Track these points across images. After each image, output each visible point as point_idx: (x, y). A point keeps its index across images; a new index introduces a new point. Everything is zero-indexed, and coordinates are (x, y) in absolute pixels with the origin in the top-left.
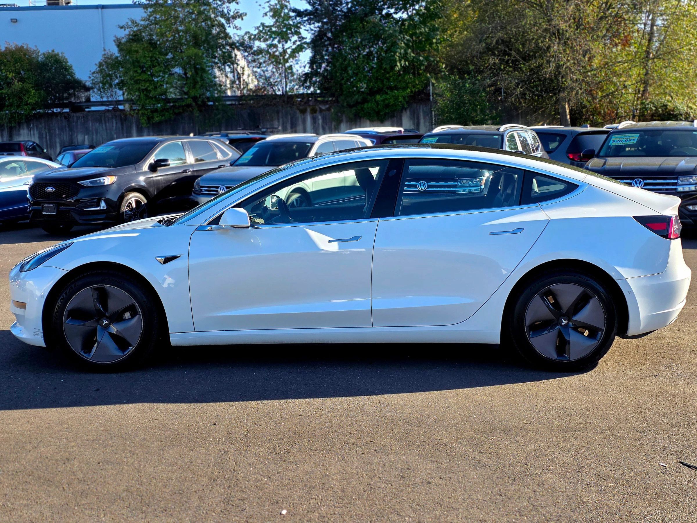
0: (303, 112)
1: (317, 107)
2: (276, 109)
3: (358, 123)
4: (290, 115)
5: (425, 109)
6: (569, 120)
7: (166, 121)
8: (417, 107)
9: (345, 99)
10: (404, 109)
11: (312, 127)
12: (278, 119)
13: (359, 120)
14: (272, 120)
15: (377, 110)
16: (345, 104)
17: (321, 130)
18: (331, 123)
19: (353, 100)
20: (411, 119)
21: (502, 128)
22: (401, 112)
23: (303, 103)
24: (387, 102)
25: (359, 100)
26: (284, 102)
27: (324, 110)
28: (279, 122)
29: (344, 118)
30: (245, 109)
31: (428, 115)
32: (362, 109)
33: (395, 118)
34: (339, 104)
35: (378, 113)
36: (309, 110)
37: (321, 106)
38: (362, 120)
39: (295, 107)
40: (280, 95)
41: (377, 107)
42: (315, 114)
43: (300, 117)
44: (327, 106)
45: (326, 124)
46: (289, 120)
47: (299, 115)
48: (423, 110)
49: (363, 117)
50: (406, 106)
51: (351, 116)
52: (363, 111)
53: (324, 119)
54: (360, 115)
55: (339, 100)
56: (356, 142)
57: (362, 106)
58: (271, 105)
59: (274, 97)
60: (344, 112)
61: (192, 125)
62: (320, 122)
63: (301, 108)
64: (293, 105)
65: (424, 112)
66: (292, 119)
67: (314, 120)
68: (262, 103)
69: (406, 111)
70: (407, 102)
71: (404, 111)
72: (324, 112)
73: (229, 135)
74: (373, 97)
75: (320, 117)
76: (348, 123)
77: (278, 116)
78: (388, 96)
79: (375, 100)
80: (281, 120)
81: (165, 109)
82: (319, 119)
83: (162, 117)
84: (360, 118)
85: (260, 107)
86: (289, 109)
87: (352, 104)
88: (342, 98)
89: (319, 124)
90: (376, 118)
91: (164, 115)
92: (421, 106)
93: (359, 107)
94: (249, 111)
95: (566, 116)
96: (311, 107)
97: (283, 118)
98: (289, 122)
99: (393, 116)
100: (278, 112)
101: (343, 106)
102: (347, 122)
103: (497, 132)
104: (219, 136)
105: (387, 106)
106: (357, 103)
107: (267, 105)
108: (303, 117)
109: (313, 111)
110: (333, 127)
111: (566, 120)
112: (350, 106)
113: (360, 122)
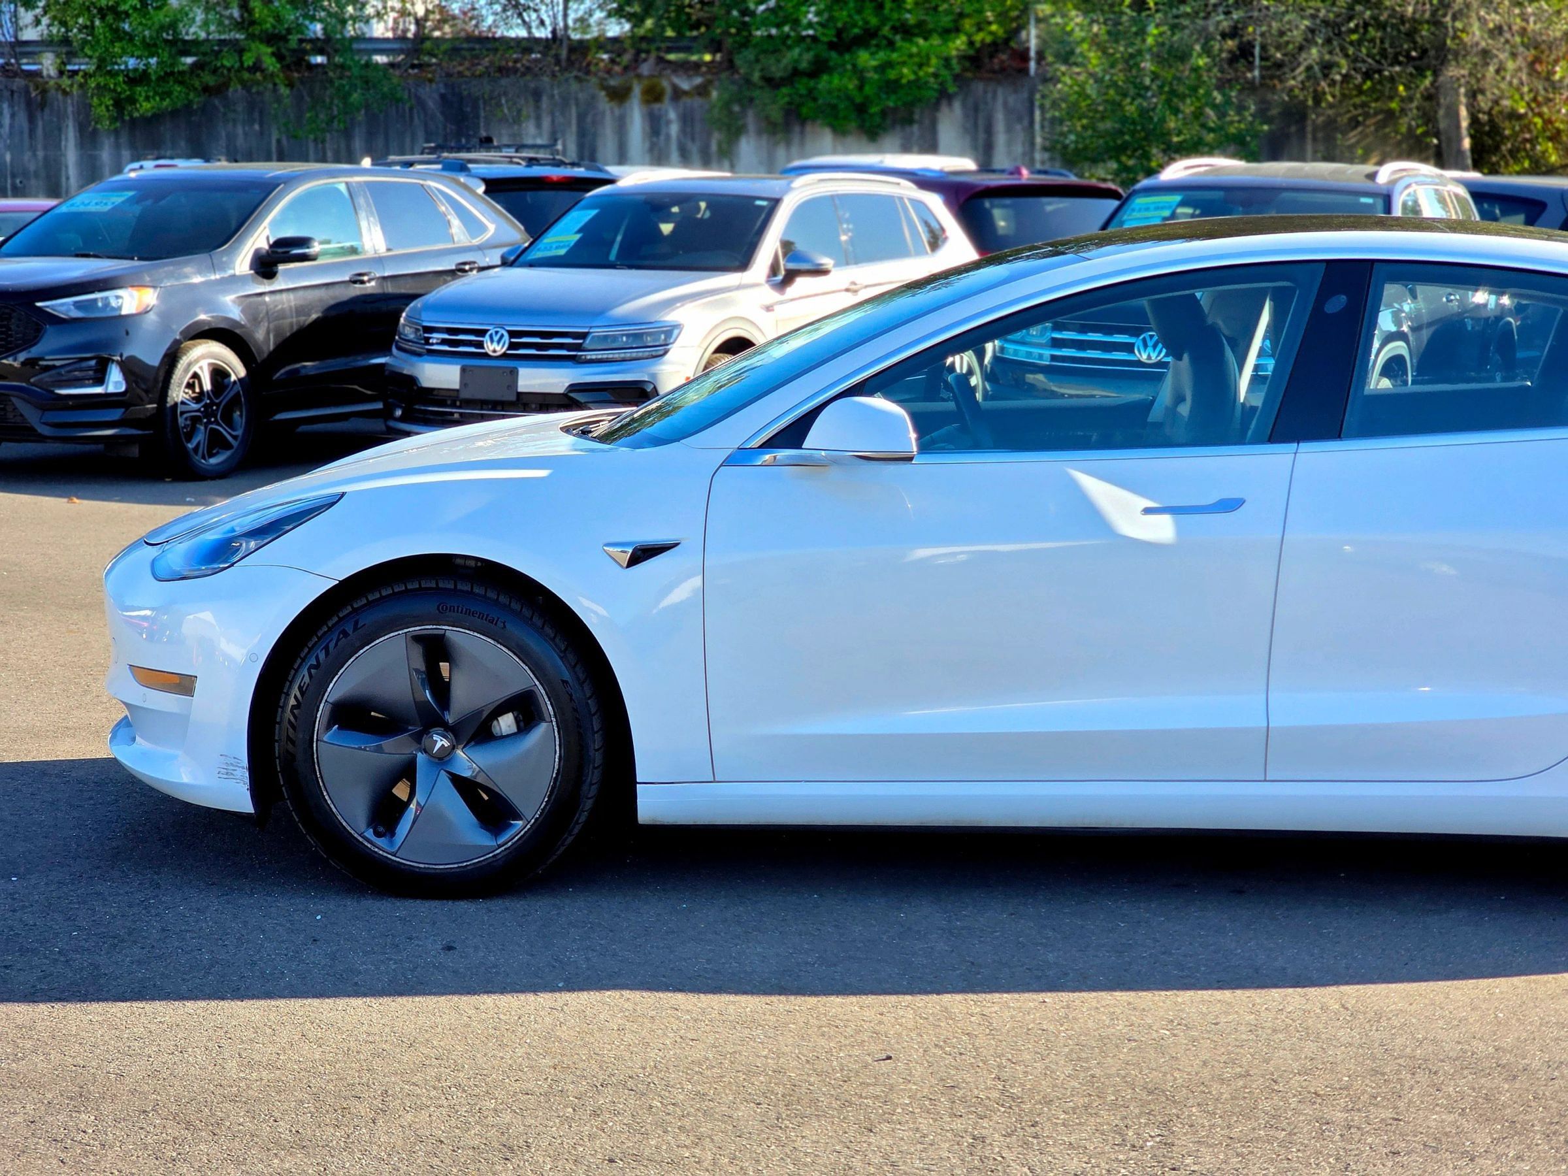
0: (619, 95)
1: (665, 84)
2: (532, 85)
3: (796, 139)
4: (577, 105)
5: (1011, 100)
6: (1468, 154)
7: (174, 113)
8: (985, 92)
9: (757, 61)
10: (944, 96)
11: (647, 145)
12: (538, 119)
13: (797, 129)
14: (517, 120)
15: (858, 100)
16: (756, 76)
17: (675, 155)
18: (709, 135)
19: (785, 61)
20: (966, 130)
21: (1385, 173)
22: (936, 106)
23: (617, 69)
24: (892, 74)
25: (804, 65)
26: (558, 62)
27: (685, 93)
28: (539, 126)
29: (751, 119)
31: (1020, 119)
32: (811, 95)
33: (915, 128)
34: (736, 76)
35: (861, 109)
36: (637, 90)
37: (677, 80)
38: (808, 128)
39: (594, 80)
40: (547, 39)
41: (861, 88)
42: (656, 106)
43: (608, 113)
44: (698, 80)
45: (693, 139)
46: (574, 122)
47: (604, 104)
48: (1005, 104)
49: (814, 120)
50: (952, 89)
51: (776, 114)
52: (815, 99)
53: (686, 120)
54: (804, 110)
55: (738, 61)
57: (812, 83)
58: (516, 71)
59: (524, 44)
60: (751, 100)
61: (257, 127)
62: (674, 129)
63: (613, 82)
64: (588, 72)
65: (1008, 111)
66: (581, 118)
67: (655, 126)
68: (486, 61)
69: (950, 104)
70: (957, 78)
71: (944, 109)
72: (687, 100)
73: (470, 166)
74: (847, 57)
75: (672, 115)
76: (765, 137)
77: (537, 107)
78: (895, 56)
79: (854, 66)
80: (546, 123)
81: (172, 73)
82: (668, 122)
83: (162, 99)
84: (803, 121)
85: (480, 76)
86: (574, 86)
87: (779, 75)
88: (749, 54)
89: (668, 137)
90: (853, 124)
91: (168, 94)
92: (1000, 91)
93: (802, 86)
94: (443, 91)
95: (1460, 140)
96: (646, 82)
97: (552, 114)
98: (574, 128)
99: (908, 121)
100: (537, 95)
101: (748, 82)
102: (759, 133)
104: (439, 166)
105: (892, 86)
106: (796, 73)
107: (503, 71)
108: (617, 112)
109: (653, 95)
110: (714, 147)
111: (1460, 152)
112: (771, 83)
113: (802, 133)
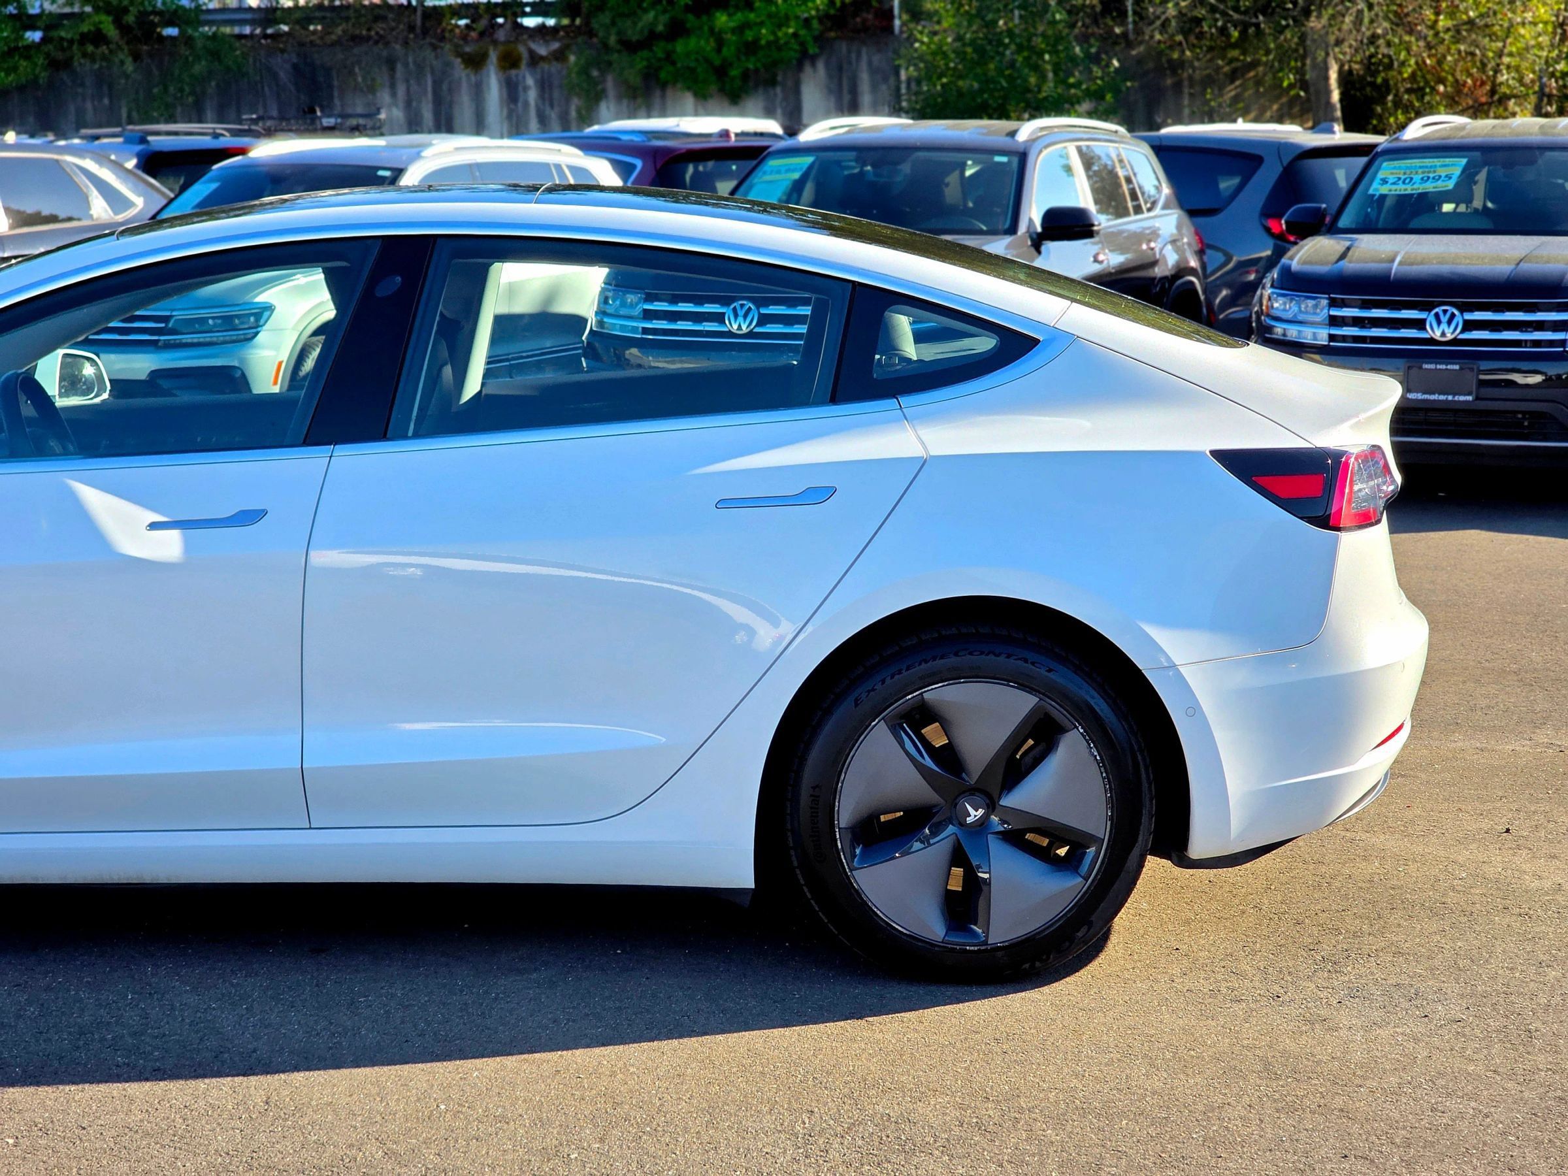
0: (475, 62)
1: (522, 49)
2: (385, 53)
3: (657, 100)
4: (433, 72)
5: (876, 59)
6: (1338, 106)
8: (849, 52)
9: (613, 23)
10: (804, 58)
11: (505, 112)
12: (393, 86)
13: (658, 93)
14: (372, 89)
15: (717, 62)
16: (612, 40)
17: (534, 124)
18: (568, 101)
19: (640, 25)
20: (830, 91)
21: (1027, 130)
22: (800, 67)
23: (473, 34)
24: (749, 35)
25: (660, 28)
26: (411, 28)
27: (542, 58)
28: (394, 95)
29: (610, 83)
30: (283, 51)
31: (885, 80)
32: (669, 58)
33: (778, 90)
34: (595, 40)
35: (721, 72)
36: (493, 57)
37: (533, 46)
38: (669, 92)
39: (448, 47)
40: (400, 6)
41: (719, 50)
42: (513, 72)
43: (464, 80)
44: (556, 45)
45: (552, 106)
46: (430, 89)
47: (460, 71)
48: (870, 63)
49: (674, 83)
50: (812, 49)
51: (635, 79)
52: (673, 63)
53: (544, 86)
54: (663, 75)
55: (595, 25)
56: (558, 167)
57: (670, 47)
58: (369, 38)
59: (377, 11)
60: (610, 64)
61: (106, 101)
62: (532, 95)
63: (468, 49)
64: (442, 39)
65: (873, 71)
66: (437, 84)
67: (512, 92)
68: (339, 31)
69: (813, 65)
70: (819, 39)
71: (808, 69)
72: (545, 66)
73: (150, 138)
74: (704, 18)
75: (530, 81)
76: (625, 102)
77: (392, 77)
78: (752, 16)
79: (712, 30)
80: (401, 90)
82: (526, 89)
84: (664, 86)
85: (333, 44)
86: (428, 53)
87: (635, 38)
88: (605, 18)
89: (526, 104)
90: (713, 88)
92: (864, 50)
93: (659, 50)
94: (295, 60)
95: (1328, 92)
96: (501, 48)
97: (407, 81)
98: (430, 96)
99: (771, 82)
100: (391, 63)
101: (606, 46)
102: (619, 98)
103: (1004, 141)
105: (751, 48)
106: (652, 37)
107: (356, 39)
108: (473, 78)
109: (509, 61)
110: (573, 114)
111: (1329, 105)
112: (630, 47)
113: (663, 97)
